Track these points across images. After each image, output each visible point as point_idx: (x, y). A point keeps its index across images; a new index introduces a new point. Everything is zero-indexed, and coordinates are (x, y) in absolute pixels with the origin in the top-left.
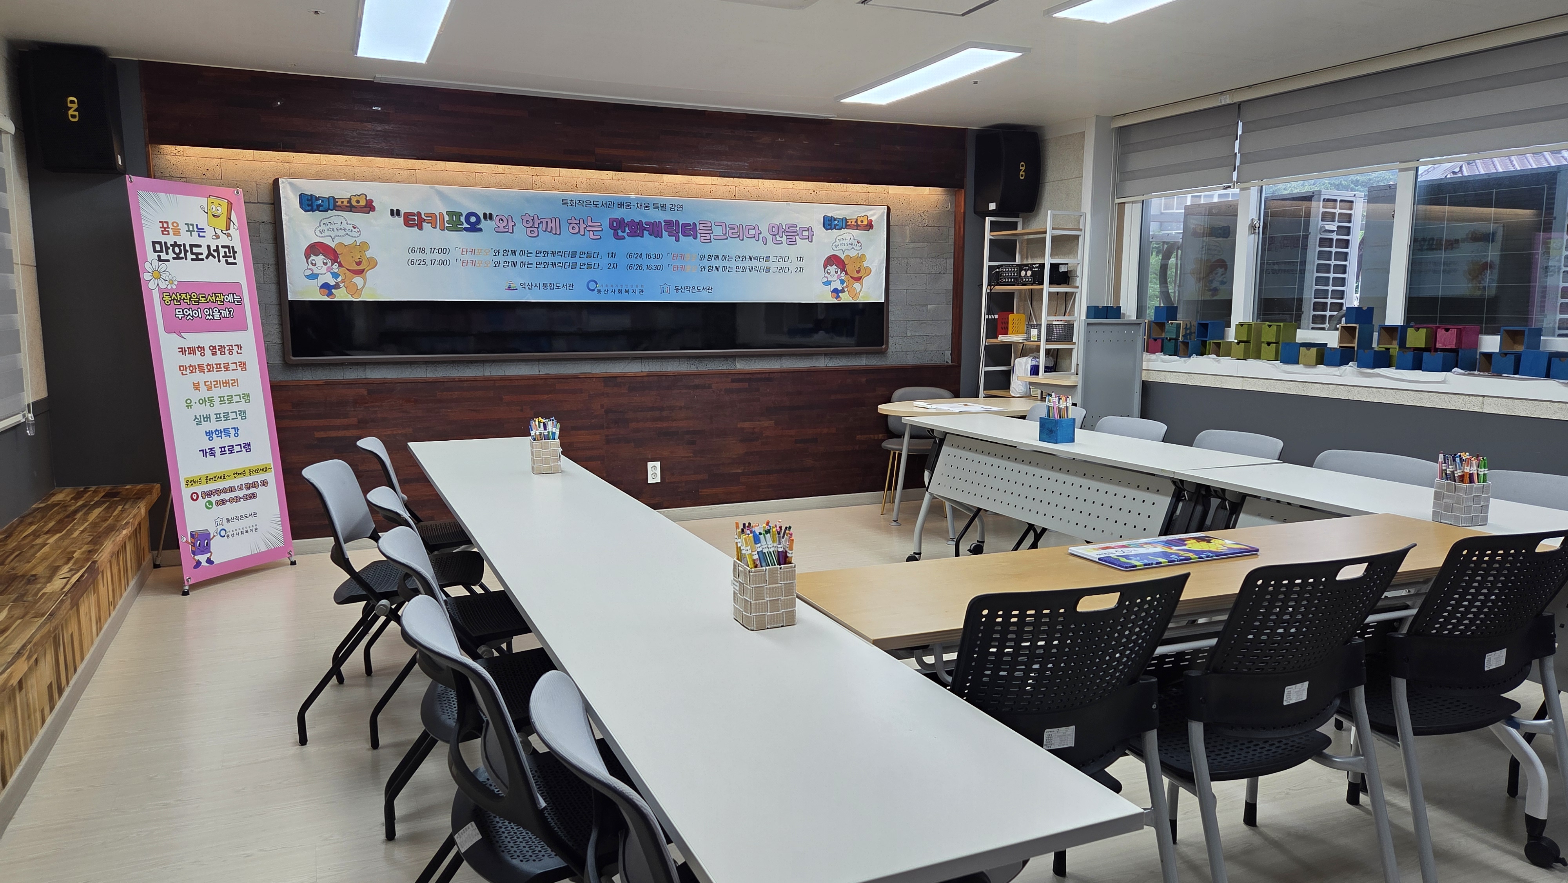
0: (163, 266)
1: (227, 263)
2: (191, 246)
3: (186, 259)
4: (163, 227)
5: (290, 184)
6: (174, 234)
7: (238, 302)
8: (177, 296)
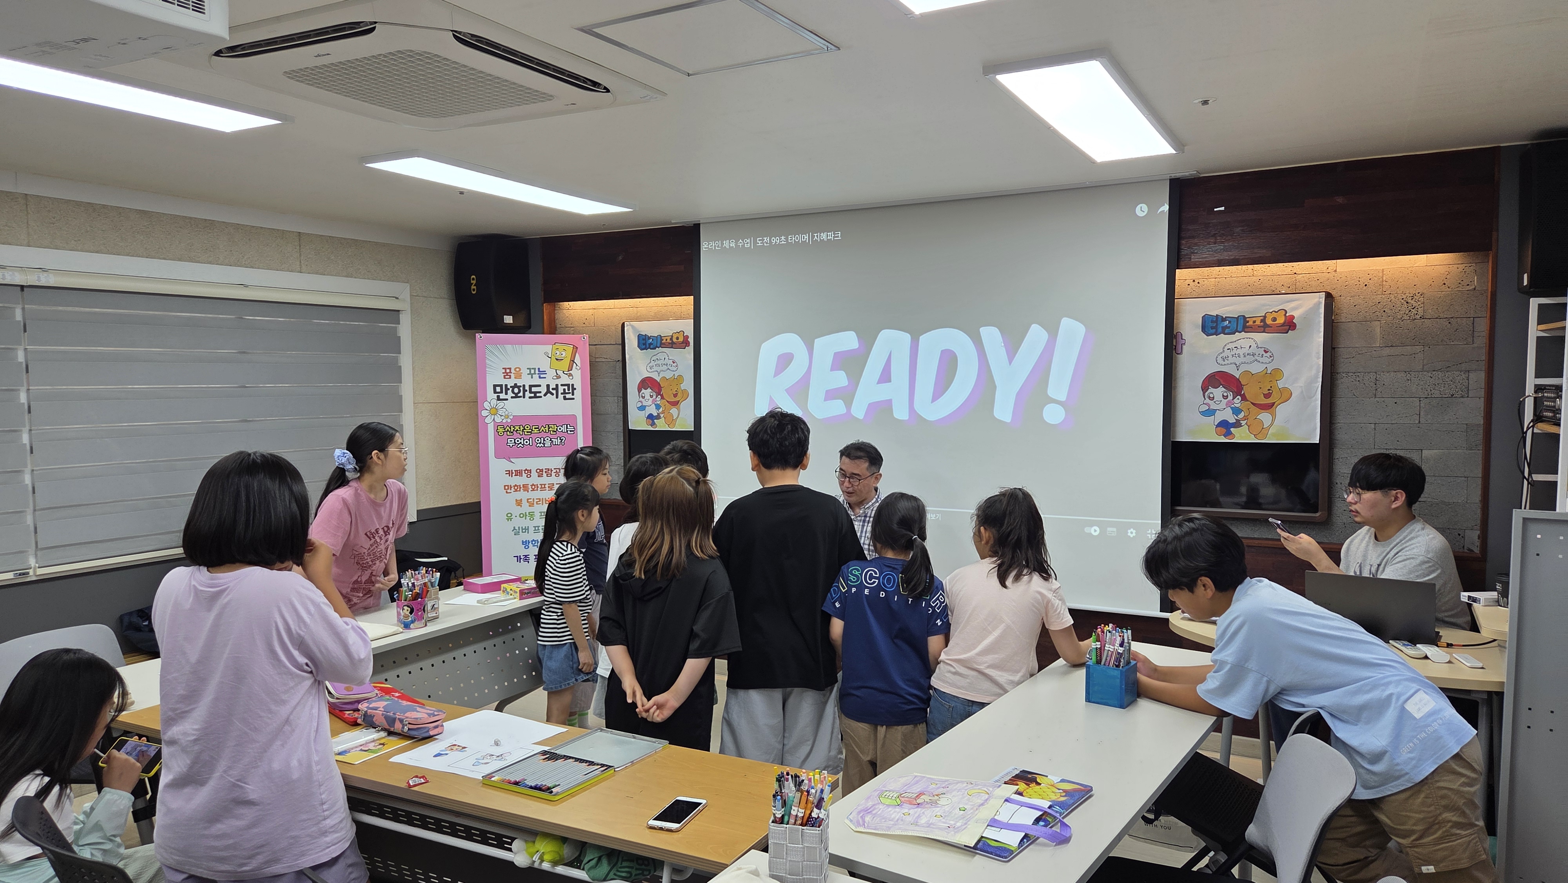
0: (501, 404)
1: (565, 398)
2: (531, 387)
3: (524, 397)
4: (506, 372)
5: (633, 327)
6: (515, 378)
7: (570, 431)
8: (510, 428)
